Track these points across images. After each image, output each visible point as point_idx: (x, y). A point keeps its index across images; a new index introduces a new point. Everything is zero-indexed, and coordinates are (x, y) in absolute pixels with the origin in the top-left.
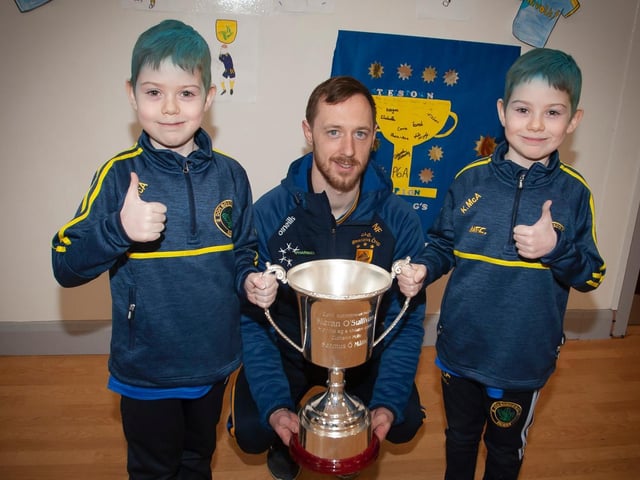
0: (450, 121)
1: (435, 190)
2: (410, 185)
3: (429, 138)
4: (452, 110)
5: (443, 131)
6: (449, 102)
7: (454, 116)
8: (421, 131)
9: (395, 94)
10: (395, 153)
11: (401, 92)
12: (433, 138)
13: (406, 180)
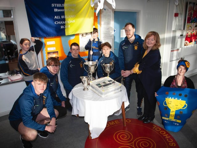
0: (185, 106)
1: (181, 121)
2: (174, 119)
3: (180, 109)
4: (186, 103)
5: (183, 108)
6: (185, 101)
7: (186, 105)
8: (178, 107)
9: (172, 98)
10: (171, 111)
11: (173, 98)
12: (181, 109)
13: (173, 118)
